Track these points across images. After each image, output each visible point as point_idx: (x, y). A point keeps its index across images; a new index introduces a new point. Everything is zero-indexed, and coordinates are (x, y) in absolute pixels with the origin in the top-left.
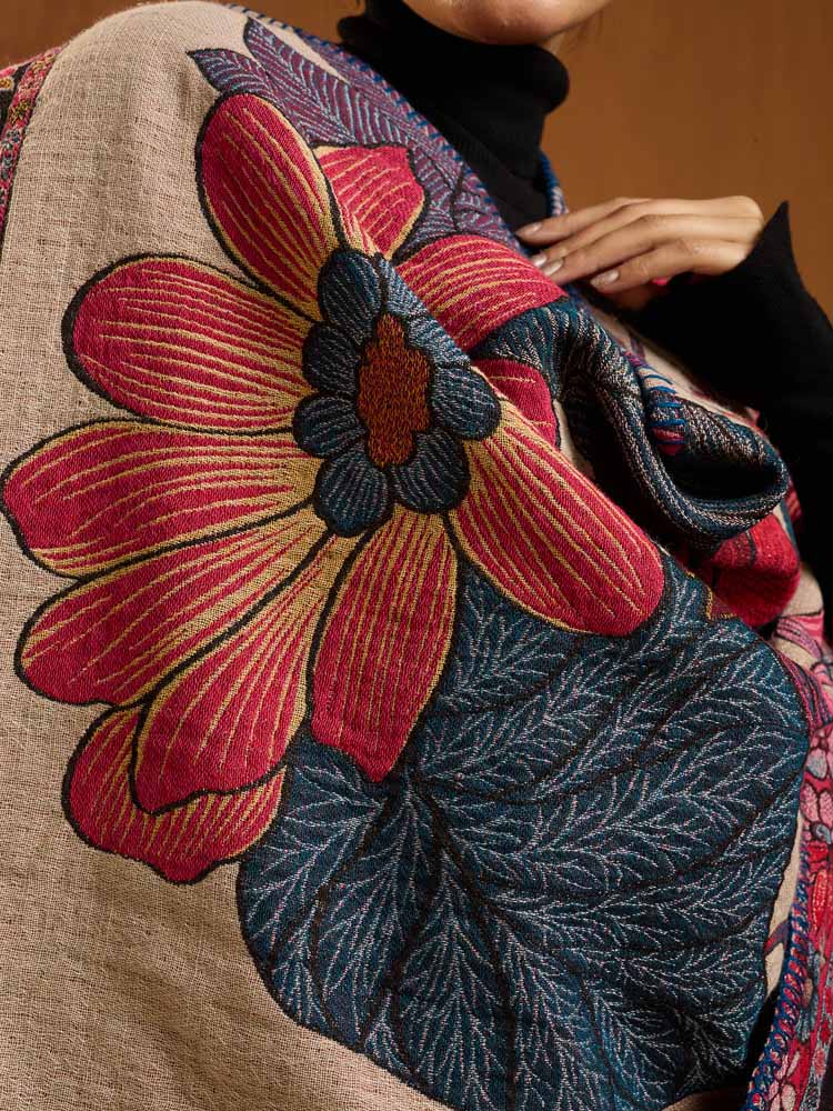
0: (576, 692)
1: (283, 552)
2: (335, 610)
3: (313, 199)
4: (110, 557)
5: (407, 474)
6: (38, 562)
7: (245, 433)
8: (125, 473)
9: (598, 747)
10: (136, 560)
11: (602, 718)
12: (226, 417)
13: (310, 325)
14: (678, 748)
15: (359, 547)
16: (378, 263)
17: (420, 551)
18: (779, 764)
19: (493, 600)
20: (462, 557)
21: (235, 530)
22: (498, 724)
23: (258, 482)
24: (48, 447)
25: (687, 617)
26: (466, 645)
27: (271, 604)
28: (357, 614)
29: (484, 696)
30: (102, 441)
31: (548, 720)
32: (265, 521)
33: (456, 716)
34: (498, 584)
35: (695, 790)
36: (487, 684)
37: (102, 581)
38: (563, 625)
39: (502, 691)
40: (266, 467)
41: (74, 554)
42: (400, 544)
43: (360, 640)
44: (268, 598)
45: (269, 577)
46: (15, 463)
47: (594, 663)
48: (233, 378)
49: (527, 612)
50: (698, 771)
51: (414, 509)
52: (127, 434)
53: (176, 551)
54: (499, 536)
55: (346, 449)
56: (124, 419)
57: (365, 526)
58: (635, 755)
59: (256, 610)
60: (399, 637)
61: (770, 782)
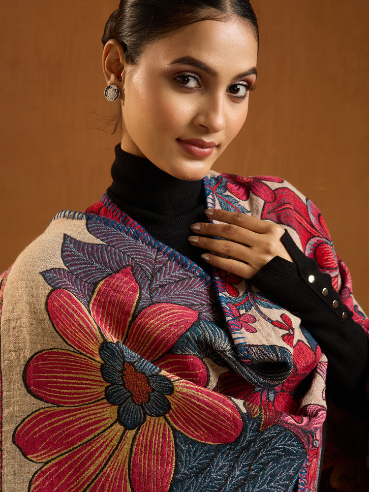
0: (221, 464)
1: (112, 440)
2: (133, 455)
3: (91, 326)
4: (55, 453)
5: (149, 405)
6: (30, 460)
7: (91, 403)
8: (55, 425)
9: (232, 480)
10: (65, 453)
11: (231, 470)
12: (84, 399)
13: (100, 364)
14: (258, 473)
15: (137, 433)
16: (118, 345)
17: (158, 430)
18: (295, 466)
19: (186, 440)
20: (173, 429)
21: (95, 436)
22: (197, 480)
23: (99, 418)
24: (26, 421)
25: (253, 432)
26: (181, 457)
27: (112, 458)
28: (141, 455)
29: (191, 472)
30: (44, 415)
31: (213, 476)
32: (104, 431)
33: (182, 481)
34: (187, 435)
35: (268, 484)
36: (191, 468)
37: (54, 462)
38: (211, 443)
39: (196, 469)
40: (100, 413)
41: (41, 455)
42: (151, 429)
43: (144, 464)
44: (111, 456)
45: (110, 449)
46: (17, 428)
47: (224, 453)
48: (82, 386)
49: (198, 442)
50: (267, 478)
51: (154, 416)
52: (53, 412)
53: (78, 448)
54: (184, 420)
55: (125, 401)
56: (51, 407)
57: (137, 425)
58: (245, 479)
59: (108, 461)
60: (157, 460)
61: (293, 473)
